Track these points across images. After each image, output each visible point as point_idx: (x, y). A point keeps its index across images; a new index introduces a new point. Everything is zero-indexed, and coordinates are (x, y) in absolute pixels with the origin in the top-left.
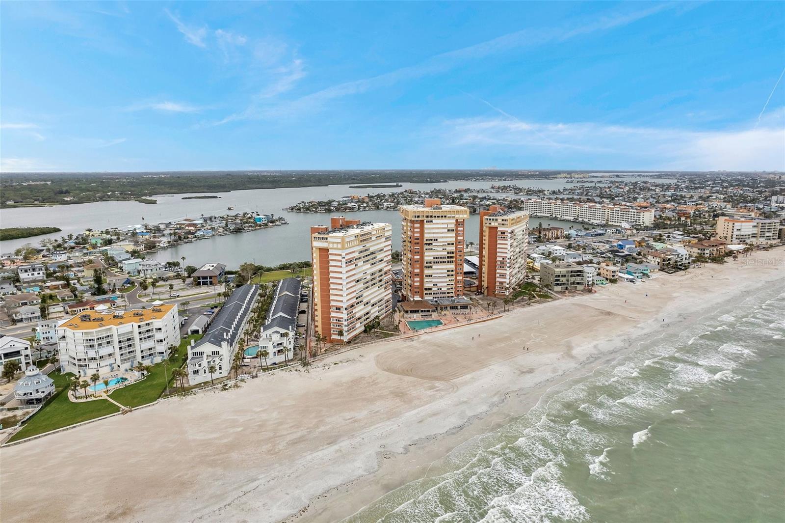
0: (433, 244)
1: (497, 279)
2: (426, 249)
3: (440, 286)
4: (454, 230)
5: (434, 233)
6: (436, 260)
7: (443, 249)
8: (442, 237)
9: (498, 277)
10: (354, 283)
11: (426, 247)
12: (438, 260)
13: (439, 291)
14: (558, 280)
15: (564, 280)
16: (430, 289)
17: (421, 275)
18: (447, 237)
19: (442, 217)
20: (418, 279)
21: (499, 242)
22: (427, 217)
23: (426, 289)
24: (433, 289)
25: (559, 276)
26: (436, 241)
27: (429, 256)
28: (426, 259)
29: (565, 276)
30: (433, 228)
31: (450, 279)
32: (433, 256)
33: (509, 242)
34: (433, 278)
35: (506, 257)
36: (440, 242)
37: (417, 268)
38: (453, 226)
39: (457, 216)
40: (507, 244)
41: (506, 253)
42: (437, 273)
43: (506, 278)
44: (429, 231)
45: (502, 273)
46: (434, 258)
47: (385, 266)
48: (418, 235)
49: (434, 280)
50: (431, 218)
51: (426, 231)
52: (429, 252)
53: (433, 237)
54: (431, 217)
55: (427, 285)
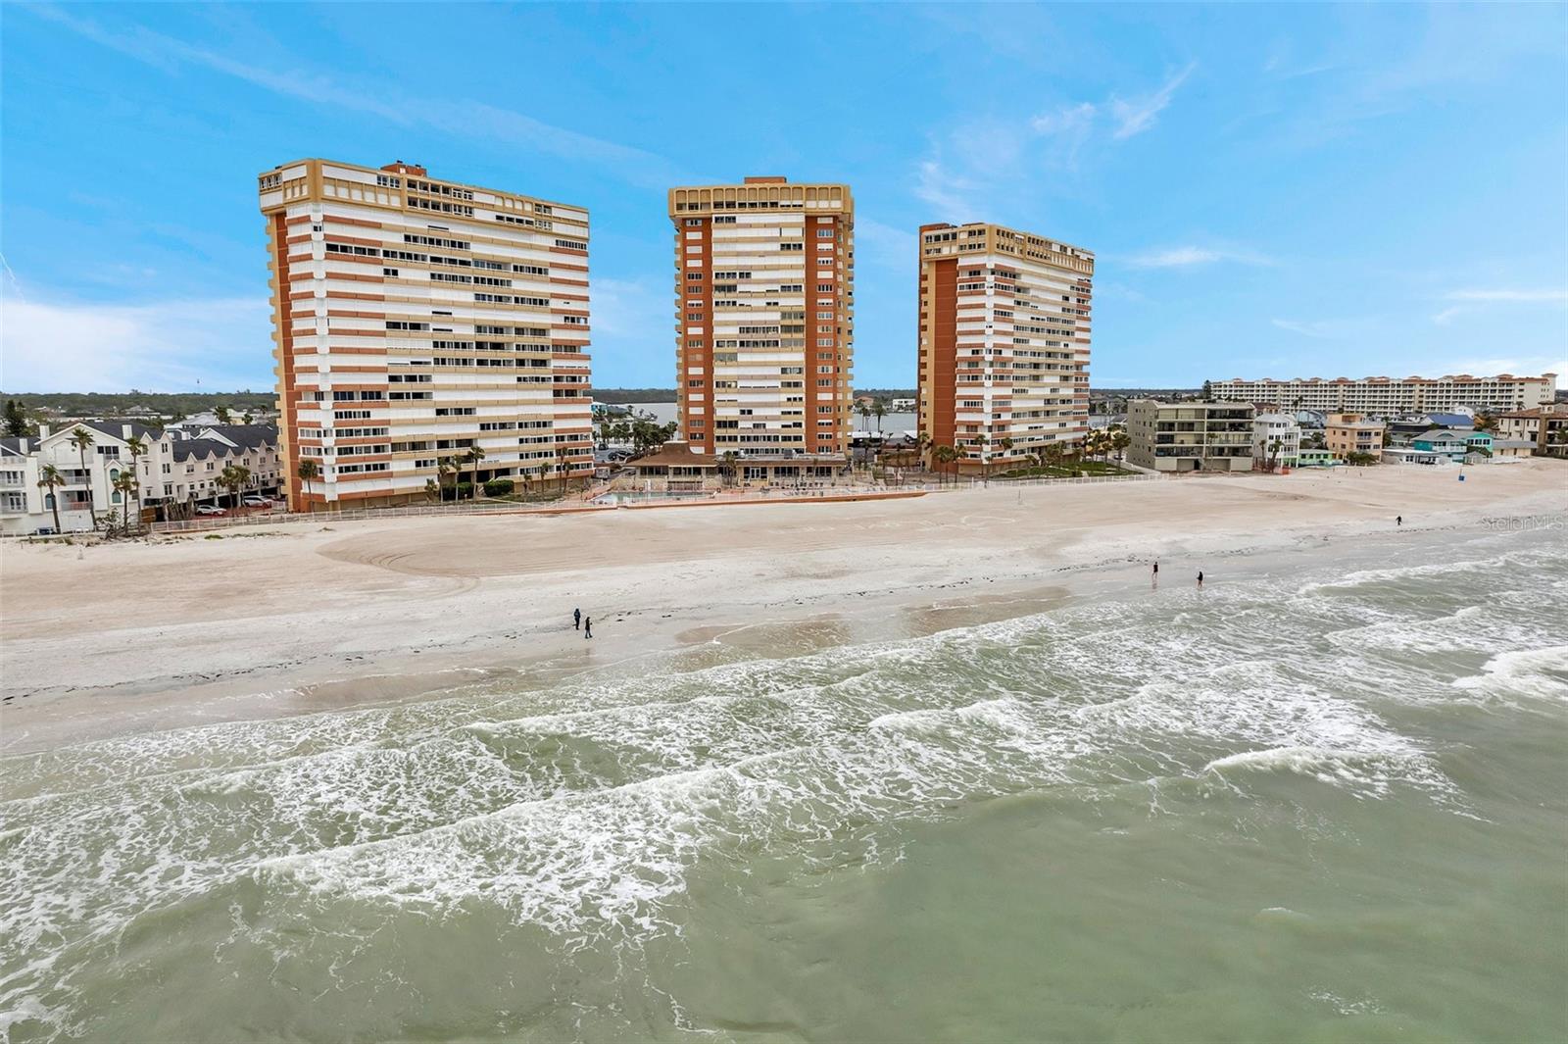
0: (740, 288)
1: (959, 417)
2: (717, 303)
3: (759, 418)
4: (800, 246)
5: (739, 254)
6: (746, 337)
7: (769, 304)
8: (766, 268)
9: (961, 411)
10: (381, 326)
11: (717, 296)
12: (753, 338)
13: (759, 433)
14: (1170, 438)
15: (1187, 440)
16: (733, 424)
17: (706, 384)
18: (778, 268)
19: (764, 205)
20: (700, 397)
21: (961, 301)
22: (717, 205)
23: (722, 424)
24: (741, 425)
25: (1171, 426)
26: (745, 280)
27: (726, 324)
28: (718, 332)
29: (1190, 426)
30: (737, 241)
31: (792, 396)
32: (738, 323)
33: (991, 299)
34: (738, 393)
35: (983, 345)
36: (759, 282)
37: (697, 364)
38: (796, 234)
39: (811, 205)
40: (982, 306)
41: (982, 333)
42: (752, 378)
43: (982, 411)
44: (724, 248)
45: (970, 397)
46: (741, 330)
47: (555, 327)
48: (699, 263)
49: (743, 398)
50: (731, 210)
51: (715, 248)
52: (725, 311)
53: (738, 267)
54: (730, 205)
55: (722, 413)
